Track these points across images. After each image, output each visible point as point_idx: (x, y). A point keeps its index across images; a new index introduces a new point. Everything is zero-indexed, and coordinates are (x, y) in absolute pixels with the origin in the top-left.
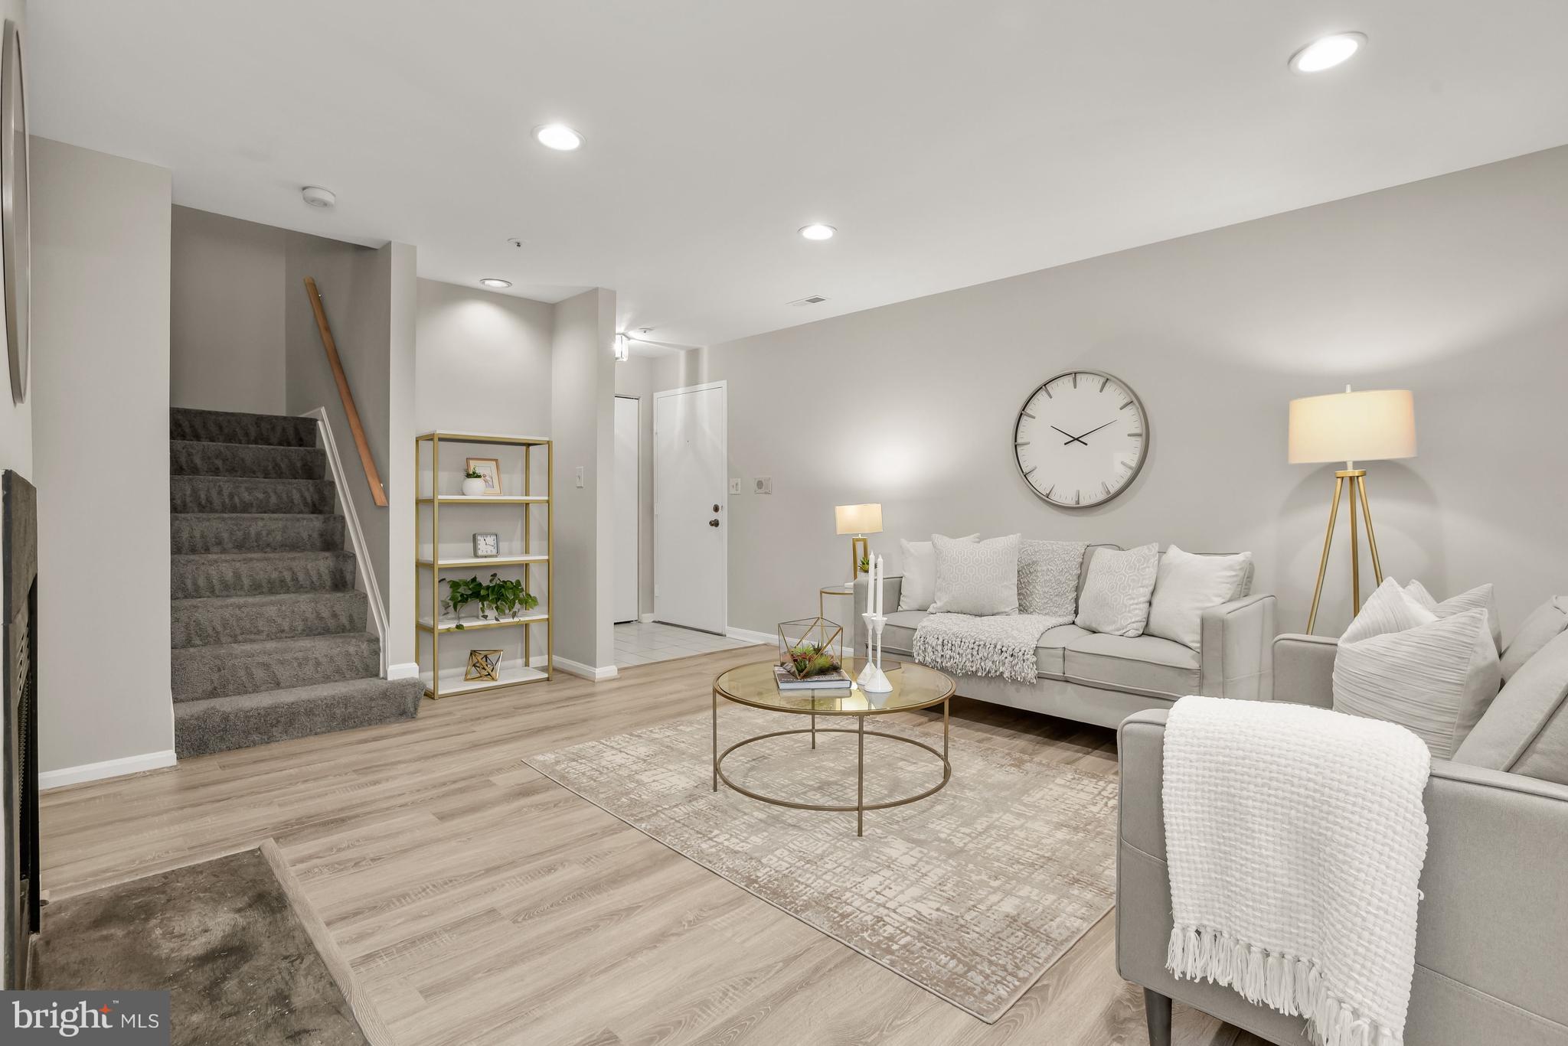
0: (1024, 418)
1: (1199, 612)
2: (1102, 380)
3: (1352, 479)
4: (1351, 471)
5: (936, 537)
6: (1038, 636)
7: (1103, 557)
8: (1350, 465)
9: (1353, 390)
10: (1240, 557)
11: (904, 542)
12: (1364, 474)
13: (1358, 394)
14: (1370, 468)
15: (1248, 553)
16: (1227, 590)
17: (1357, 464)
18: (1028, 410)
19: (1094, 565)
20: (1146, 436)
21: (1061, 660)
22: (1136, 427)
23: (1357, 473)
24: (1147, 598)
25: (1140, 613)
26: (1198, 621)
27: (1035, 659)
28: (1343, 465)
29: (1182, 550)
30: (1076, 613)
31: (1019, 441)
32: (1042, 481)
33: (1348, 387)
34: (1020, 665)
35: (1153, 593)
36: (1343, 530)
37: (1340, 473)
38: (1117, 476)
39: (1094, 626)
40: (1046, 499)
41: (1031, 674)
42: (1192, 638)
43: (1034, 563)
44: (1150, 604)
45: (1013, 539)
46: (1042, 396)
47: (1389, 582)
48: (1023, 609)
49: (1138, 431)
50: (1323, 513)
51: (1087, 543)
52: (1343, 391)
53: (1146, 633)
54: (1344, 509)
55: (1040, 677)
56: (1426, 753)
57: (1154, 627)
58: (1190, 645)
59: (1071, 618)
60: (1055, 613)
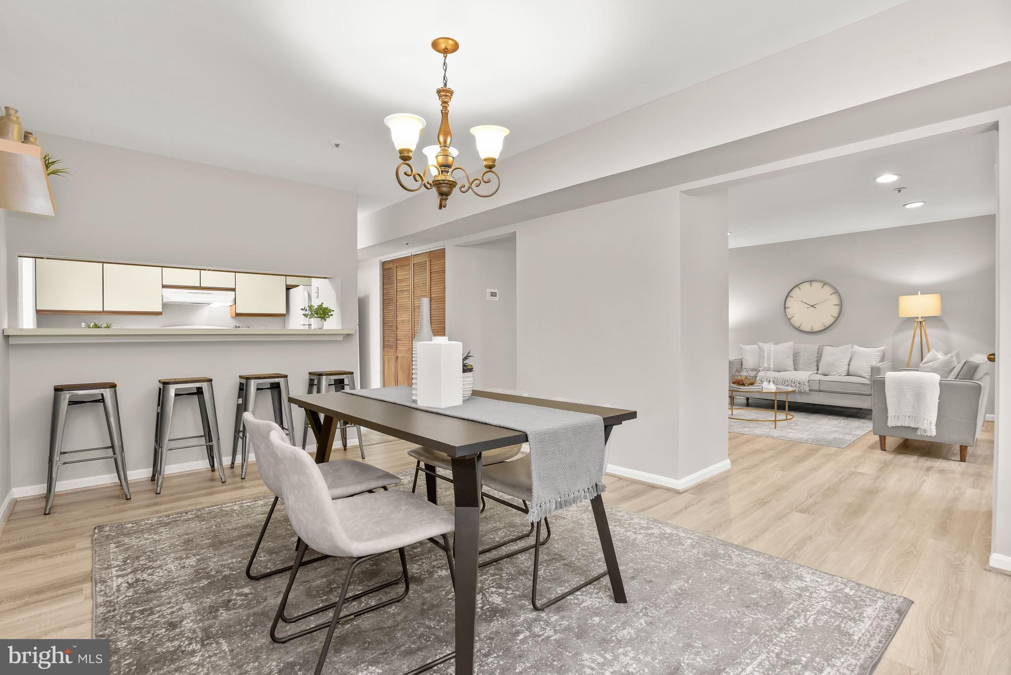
0: (788, 298)
1: (870, 366)
2: (823, 284)
3: (920, 322)
4: (920, 320)
5: (760, 343)
6: (808, 376)
7: (827, 350)
8: (920, 318)
9: (921, 294)
10: (882, 348)
11: (741, 345)
12: (924, 320)
13: (922, 295)
14: (926, 318)
15: (885, 347)
16: (878, 359)
17: (922, 318)
18: (790, 295)
19: (824, 352)
20: (841, 305)
21: (818, 384)
22: (837, 302)
23: (922, 320)
24: (848, 363)
25: (845, 368)
26: (870, 369)
27: (808, 384)
28: (918, 318)
29: (859, 346)
30: (818, 370)
31: (786, 306)
32: (796, 321)
33: (919, 292)
34: (802, 386)
35: (850, 361)
36: (918, 339)
37: (917, 320)
38: (829, 321)
39: (827, 373)
40: (798, 329)
41: (807, 389)
42: (867, 374)
43: (798, 352)
44: (849, 365)
45: (791, 343)
46: (796, 289)
47: (933, 351)
48: (795, 370)
49: (838, 303)
50: (912, 333)
51: (819, 345)
52: (917, 294)
53: (848, 375)
54: (918, 332)
55: (810, 390)
56: (940, 377)
57: (851, 372)
58: (867, 377)
59: (816, 372)
60: (809, 370)
